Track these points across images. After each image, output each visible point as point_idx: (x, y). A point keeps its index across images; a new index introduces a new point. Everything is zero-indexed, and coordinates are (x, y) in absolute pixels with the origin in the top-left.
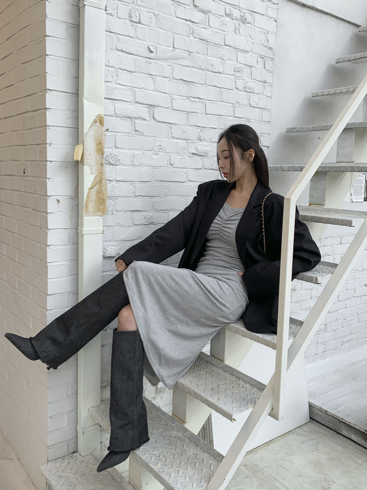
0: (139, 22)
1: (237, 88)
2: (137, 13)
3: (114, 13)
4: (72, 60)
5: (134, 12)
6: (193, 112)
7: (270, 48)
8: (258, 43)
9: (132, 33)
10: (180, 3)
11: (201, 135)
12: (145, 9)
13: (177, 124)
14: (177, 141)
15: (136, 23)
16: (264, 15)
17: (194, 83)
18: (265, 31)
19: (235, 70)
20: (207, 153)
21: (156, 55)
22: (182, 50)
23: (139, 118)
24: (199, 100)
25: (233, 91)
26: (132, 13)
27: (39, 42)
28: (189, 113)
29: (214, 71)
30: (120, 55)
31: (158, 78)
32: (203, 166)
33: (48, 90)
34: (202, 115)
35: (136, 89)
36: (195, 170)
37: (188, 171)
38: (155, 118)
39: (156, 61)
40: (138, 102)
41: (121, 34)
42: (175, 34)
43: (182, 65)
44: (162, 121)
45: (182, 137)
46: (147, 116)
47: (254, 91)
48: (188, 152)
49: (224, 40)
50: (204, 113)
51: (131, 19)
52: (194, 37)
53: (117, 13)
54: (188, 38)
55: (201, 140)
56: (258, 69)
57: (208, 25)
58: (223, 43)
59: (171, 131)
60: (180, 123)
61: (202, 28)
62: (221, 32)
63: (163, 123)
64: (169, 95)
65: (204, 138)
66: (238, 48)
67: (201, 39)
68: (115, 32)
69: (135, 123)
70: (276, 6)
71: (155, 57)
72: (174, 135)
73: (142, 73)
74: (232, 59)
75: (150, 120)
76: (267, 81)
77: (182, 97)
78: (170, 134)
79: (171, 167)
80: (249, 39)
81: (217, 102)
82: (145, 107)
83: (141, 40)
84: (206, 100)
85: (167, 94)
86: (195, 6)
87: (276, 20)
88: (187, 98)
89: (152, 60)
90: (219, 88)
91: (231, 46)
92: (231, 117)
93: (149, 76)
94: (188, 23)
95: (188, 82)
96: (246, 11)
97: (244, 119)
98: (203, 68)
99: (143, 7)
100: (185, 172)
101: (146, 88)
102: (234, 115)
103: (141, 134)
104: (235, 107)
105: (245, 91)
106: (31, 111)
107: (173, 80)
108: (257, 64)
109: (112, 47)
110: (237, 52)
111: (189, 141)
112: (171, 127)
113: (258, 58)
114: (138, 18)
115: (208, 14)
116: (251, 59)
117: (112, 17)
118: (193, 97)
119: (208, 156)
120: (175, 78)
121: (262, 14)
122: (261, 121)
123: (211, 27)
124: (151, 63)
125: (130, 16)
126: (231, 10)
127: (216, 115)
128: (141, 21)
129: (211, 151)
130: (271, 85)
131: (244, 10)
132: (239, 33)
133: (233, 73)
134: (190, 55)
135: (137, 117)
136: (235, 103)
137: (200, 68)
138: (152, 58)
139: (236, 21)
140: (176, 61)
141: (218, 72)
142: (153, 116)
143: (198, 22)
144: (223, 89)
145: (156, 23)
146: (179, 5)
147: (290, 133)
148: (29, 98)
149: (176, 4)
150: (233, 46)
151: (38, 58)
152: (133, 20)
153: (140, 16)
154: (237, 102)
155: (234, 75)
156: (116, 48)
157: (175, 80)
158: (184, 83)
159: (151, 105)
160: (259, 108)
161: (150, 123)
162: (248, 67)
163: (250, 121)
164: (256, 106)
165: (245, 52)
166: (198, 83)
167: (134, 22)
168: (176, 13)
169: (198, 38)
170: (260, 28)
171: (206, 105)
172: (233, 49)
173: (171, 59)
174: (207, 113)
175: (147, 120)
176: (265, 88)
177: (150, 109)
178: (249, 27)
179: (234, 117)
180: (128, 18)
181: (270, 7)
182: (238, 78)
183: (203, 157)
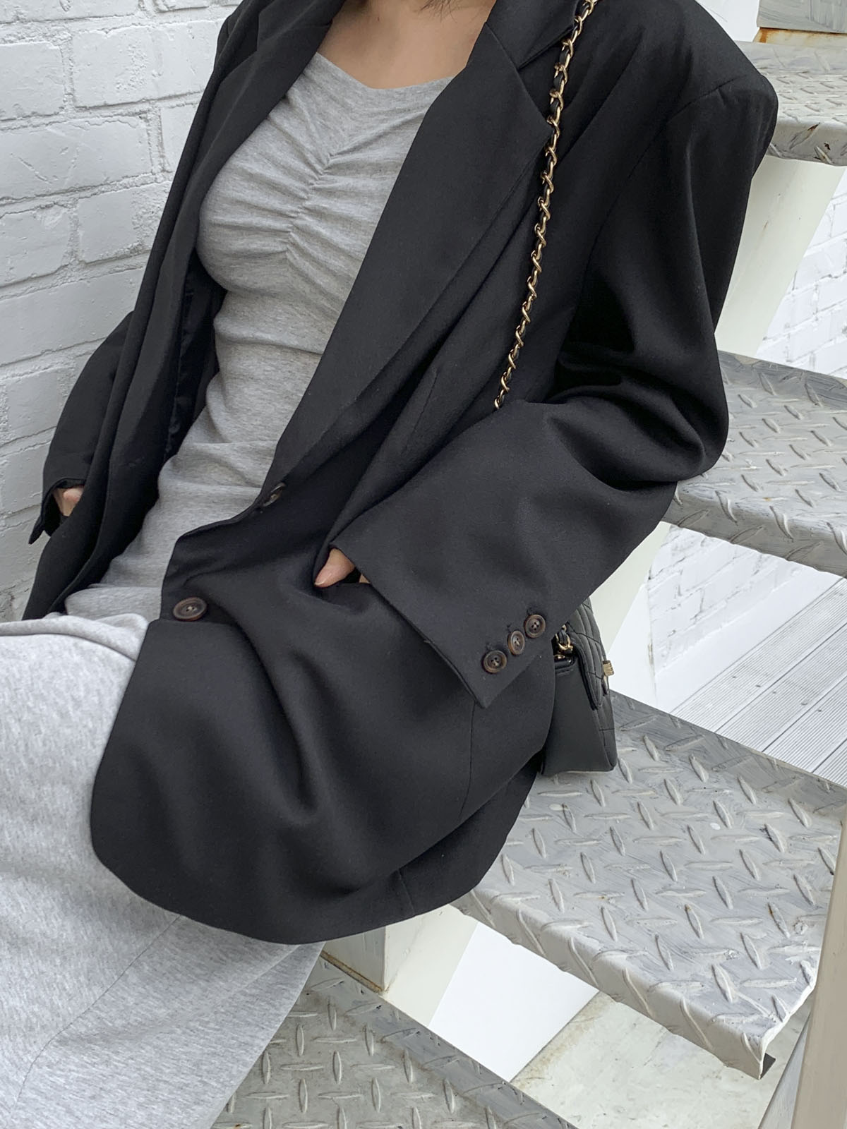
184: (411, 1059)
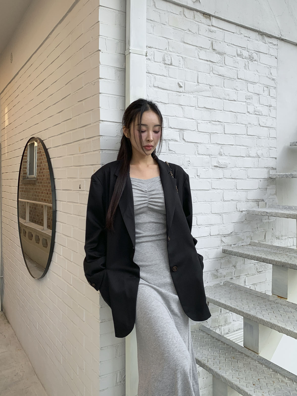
0: (171, 64)
1: (249, 112)
2: (169, 57)
3: (151, 58)
4: (119, 96)
5: (167, 57)
6: (214, 133)
7: (273, 79)
8: (263, 76)
9: (165, 73)
10: (202, 48)
11: (221, 151)
12: (175, 54)
13: (202, 143)
14: (202, 157)
15: (169, 65)
16: (267, 54)
17: (215, 109)
18: (269, 66)
19: (247, 98)
20: (227, 165)
21: (185, 89)
22: (204, 84)
23: (172, 140)
24: (220, 123)
25: (245, 114)
26: (166, 57)
27: (94, 84)
28: (211, 134)
29: (230, 99)
30: (156, 91)
31: (186, 108)
32: (224, 176)
33: (101, 121)
34: (222, 134)
35: (169, 117)
36: (217, 179)
37: (212, 180)
38: (185, 139)
39: (184, 94)
40: (171, 127)
41: (157, 74)
42: (199, 72)
43: (204, 96)
44: (190, 141)
45: (206, 154)
46: (178, 138)
47: (262, 114)
48: (211, 165)
49: (237, 75)
50: (223, 133)
51: (165, 62)
52: (213, 74)
53: (154, 58)
54: (209, 74)
55: (221, 155)
56: (265, 96)
57: (224, 64)
58: (236, 77)
59: (197, 149)
60: (204, 142)
61: (220, 66)
62: (234, 68)
63: (191, 143)
64: (195, 120)
65: (224, 153)
66: (248, 81)
67: (219, 75)
68: (152, 73)
69: (169, 144)
70: (276, 47)
71: (184, 91)
72: (199, 152)
73: (173, 104)
74: (244, 89)
75: (180, 141)
76: (271, 105)
77: (205, 122)
78: (196, 152)
79: (198, 178)
80: (256, 73)
81: (233, 124)
82: (176, 131)
83: (172, 78)
84: (225, 123)
85: (194, 119)
86: (213, 49)
87: (276, 57)
88: (209, 122)
89: (181, 93)
90: (234, 113)
91: (242, 80)
92: (245, 135)
93: (179, 106)
94: (209, 63)
95: (210, 109)
96: (253, 52)
97: (255, 137)
98: (221, 98)
99: (173, 52)
100: (209, 181)
101: (177, 116)
102: (247, 133)
103: (173, 152)
104: (247, 127)
105: (255, 114)
106: (87, 139)
107: (198, 108)
108: (264, 92)
109: (150, 85)
110: (247, 83)
111: (212, 156)
112: (197, 146)
113: (264, 88)
114: (170, 61)
115: (224, 55)
116: (258, 88)
117: (150, 61)
118: (214, 121)
119: (228, 168)
120: (199, 107)
121: (265, 54)
122: (269, 137)
123: (226, 65)
124: (180, 96)
125: (164, 60)
126: (241, 51)
127: (233, 134)
128: (172, 63)
129: (230, 163)
130: (275, 109)
131: (251, 51)
132: (248, 68)
133: (245, 100)
134: (211, 88)
135: (170, 139)
136: (247, 124)
137: (219, 98)
138: (181, 92)
139: (245, 60)
140: (200, 93)
141: (233, 100)
142: (182, 137)
143: (216, 62)
144: (237, 113)
145: (183, 64)
146: (201, 50)
147: (293, 146)
148: (84, 128)
149: (199, 49)
150: (244, 79)
151: (93, 96)
152: (166, 62)
153: (171, 59)
154: (249, 123)
155: (246, 102)
156: (154, 85)
157: (199, 108)
158: (207, 110)
159: (181, 129)
160: (266, 127)
161: (180, 143)
162: (257, 95)
163: (260, 138)
164: (264, 126)
165: (254, 83)
166: (218, 109)
167: (167, 64)
168: (199, 56)
169: (216, 74)
170: (264, 64)
171: (224, 126)
172: (244, 82)
173: (196, 92)
174: (226, 133)
175: (178, 141)
176: (271, 111)
177: (181, 132)
178: (256, 64)
179: (247, 135)
180: (163, 62)
181: (271, 48)
182: (249, 104)
183: (224, 169)
184: (264, 364)
